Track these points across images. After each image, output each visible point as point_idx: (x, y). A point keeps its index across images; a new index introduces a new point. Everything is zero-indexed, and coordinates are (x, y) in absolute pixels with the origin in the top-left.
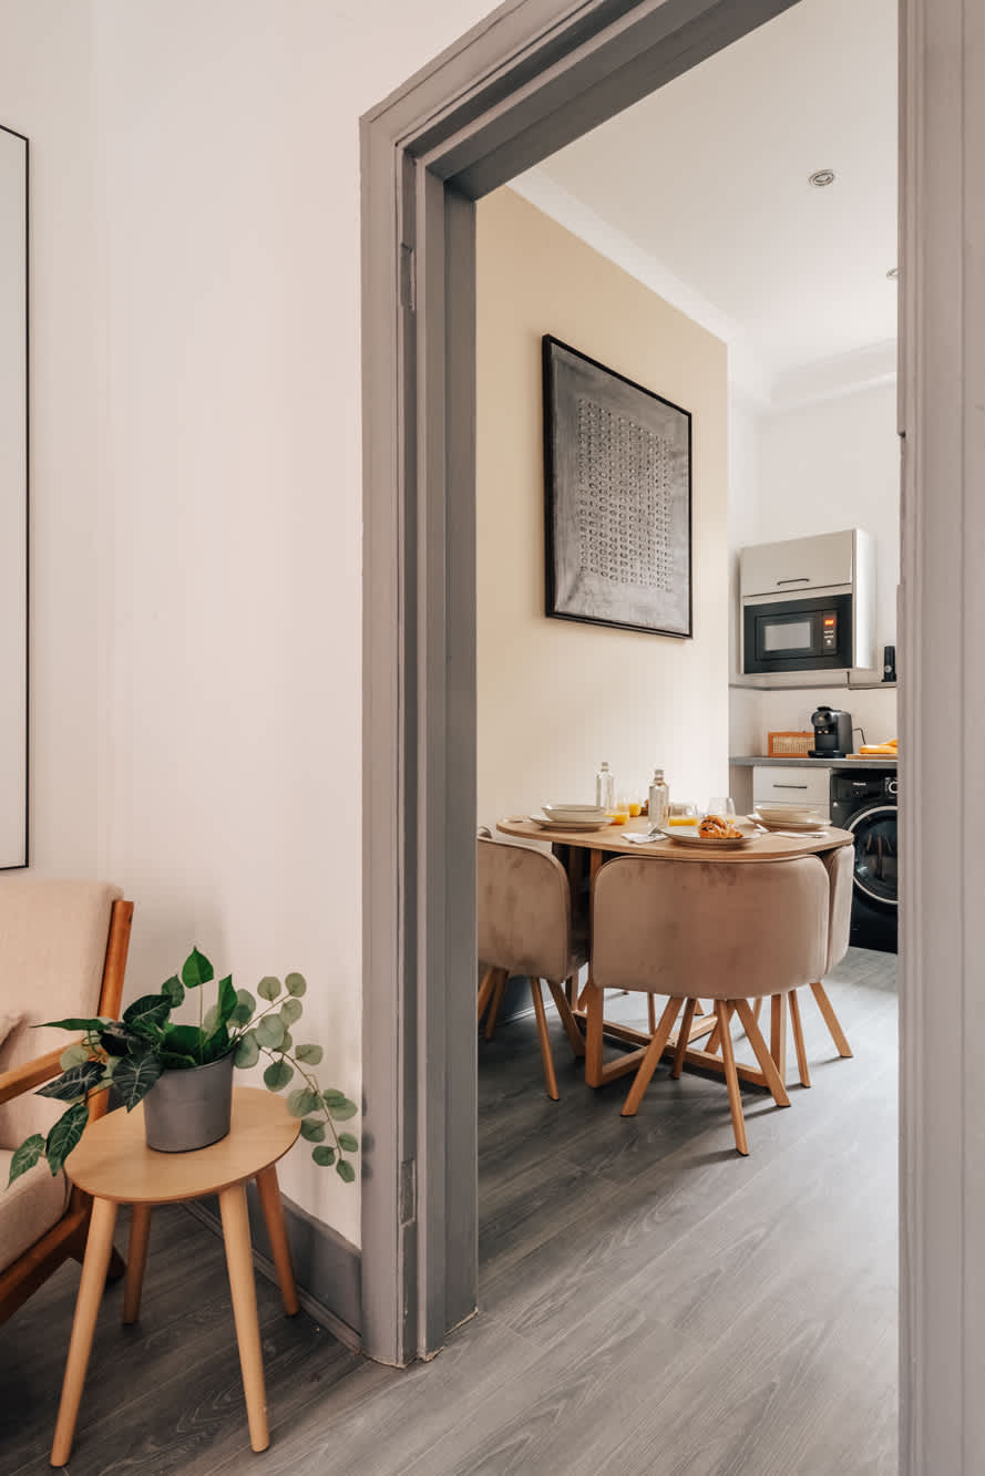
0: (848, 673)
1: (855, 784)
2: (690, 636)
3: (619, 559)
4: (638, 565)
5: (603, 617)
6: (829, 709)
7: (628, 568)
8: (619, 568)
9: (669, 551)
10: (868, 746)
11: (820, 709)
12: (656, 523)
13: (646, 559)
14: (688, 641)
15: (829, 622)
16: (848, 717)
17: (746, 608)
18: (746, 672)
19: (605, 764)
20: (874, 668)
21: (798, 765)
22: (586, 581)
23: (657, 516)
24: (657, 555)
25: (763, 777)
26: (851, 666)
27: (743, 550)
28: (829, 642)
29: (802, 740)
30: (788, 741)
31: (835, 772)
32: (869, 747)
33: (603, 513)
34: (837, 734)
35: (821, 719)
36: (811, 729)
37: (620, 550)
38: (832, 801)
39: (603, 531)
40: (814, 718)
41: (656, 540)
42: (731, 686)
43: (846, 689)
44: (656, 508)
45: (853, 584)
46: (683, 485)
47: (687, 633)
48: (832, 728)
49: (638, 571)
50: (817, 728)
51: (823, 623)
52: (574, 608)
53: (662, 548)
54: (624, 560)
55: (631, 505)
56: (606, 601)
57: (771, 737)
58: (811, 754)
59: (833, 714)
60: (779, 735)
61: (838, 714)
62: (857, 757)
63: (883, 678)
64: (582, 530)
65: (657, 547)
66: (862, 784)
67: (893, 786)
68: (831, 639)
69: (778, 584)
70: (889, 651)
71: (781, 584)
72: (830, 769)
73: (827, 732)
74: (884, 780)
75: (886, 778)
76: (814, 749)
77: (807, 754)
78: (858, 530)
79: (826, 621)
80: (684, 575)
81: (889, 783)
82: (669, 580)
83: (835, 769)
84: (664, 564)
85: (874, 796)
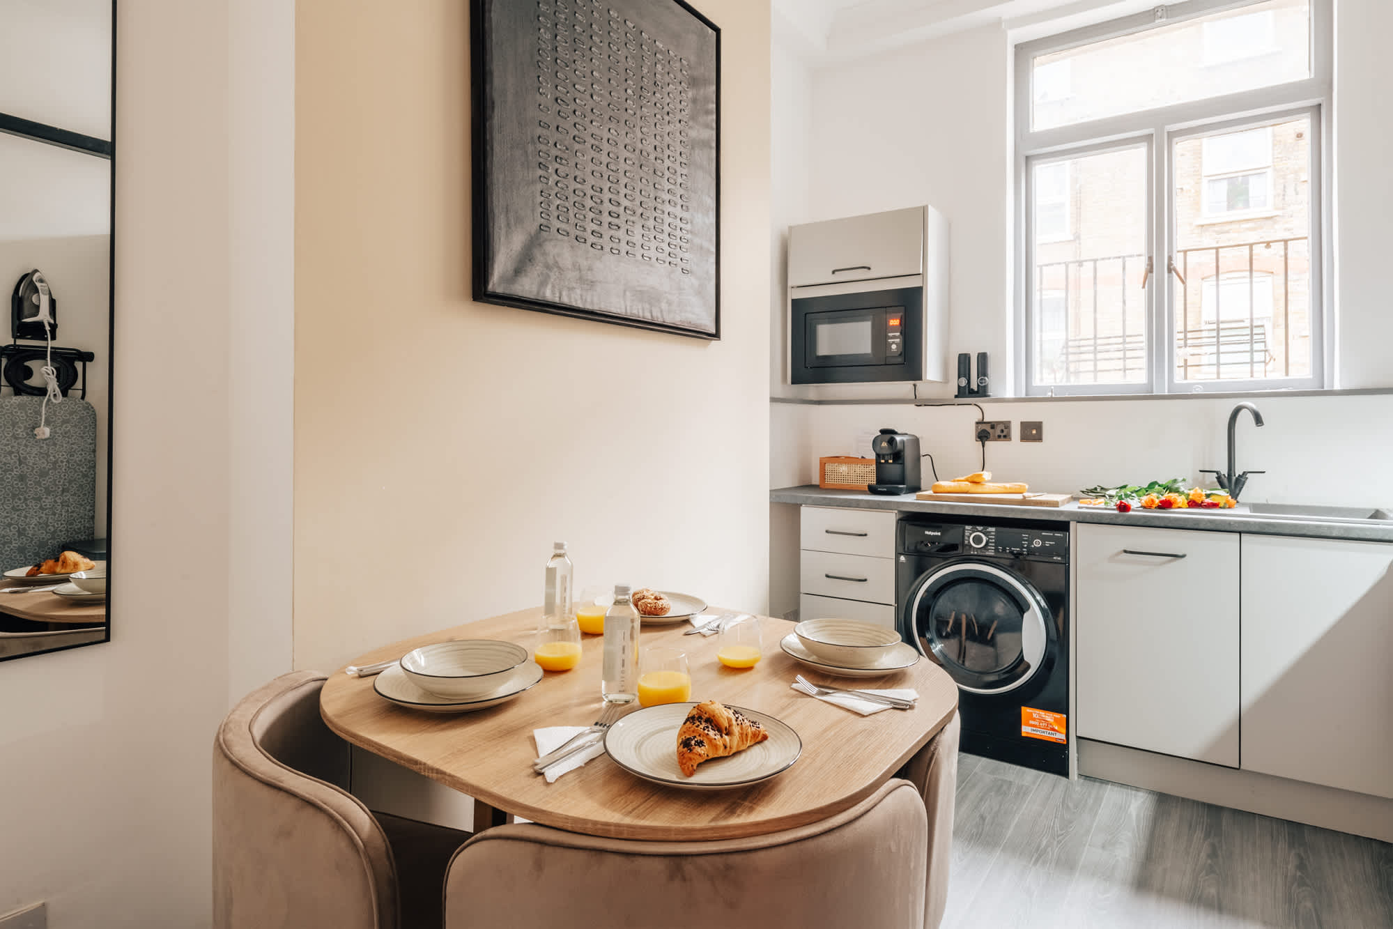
0: (915, 385)
1: (927, 533)
2: (717, 335)
3: (606, 219)
4: (638, 231)
5: (579, 304)
6: (893, 432)
7: (621, 234)
8: (607, 234)
9: (685, 215)
10: (941, 483)
11: (884, 432)
12: (667, 174)
13: (651, 223)
14: (714, 343)
15: (894, 322)
16: (916, 441)
17: (792, 300)
18: (795, 381)
19: (559, 546)
20: (946, 380)
21: (857, 505)
22: (550, 248)
23: (667, 163)
24: (668, 220)
25: (814, 519)
26: (919, 378)
27: (791, 228)
28: (894, 347)
29: (859, 469)
30: (843, 469)
31: (901, 516)
32: (945, 484)
33: (577, 146)
34: (903, 464)
35: (884, 444)
36: (872, 456)
37: (607, 206)
38: (898, 554)
39: (578, 173)
40: (875, 442)
41: (667, 197)
42: (774, 400)
43: (913, 406)
44: (667, 152)
45: (923, 275)
46: (707, 126)
47: (713, 331)
48: (898, 456)
49: (637, 238)
50: (878, 456)
51: (886, 323)
52: (526, 287)
53: (678, 211)
54: (615, 221)
55: (627, 141)
56: (581, 280)
57: (823, 463)
58: (872, 490)
59: (898, 438)
60: (836, 459)
61: (905, 438)
62: (930, 498)
63: (957, 394)
64: (540, 168)
65: (668, 208)
66: (936, 534)
67: (975, 538)
68: (896, 344)
69: (834, 272)
70: (964, 360)
71: (836, 273)
72: (896, 511)
73: (891, 461)
74: (964, 530)
75: (967, 527)
76: (875, 483)
77: (867, 489)
78: (930, 207)
79: (892, 321)
80: (709, 251)
81: (971, 534)
82: (686, 256)
83: (900, 512)
84: (678, 233)
85: (951, 551)
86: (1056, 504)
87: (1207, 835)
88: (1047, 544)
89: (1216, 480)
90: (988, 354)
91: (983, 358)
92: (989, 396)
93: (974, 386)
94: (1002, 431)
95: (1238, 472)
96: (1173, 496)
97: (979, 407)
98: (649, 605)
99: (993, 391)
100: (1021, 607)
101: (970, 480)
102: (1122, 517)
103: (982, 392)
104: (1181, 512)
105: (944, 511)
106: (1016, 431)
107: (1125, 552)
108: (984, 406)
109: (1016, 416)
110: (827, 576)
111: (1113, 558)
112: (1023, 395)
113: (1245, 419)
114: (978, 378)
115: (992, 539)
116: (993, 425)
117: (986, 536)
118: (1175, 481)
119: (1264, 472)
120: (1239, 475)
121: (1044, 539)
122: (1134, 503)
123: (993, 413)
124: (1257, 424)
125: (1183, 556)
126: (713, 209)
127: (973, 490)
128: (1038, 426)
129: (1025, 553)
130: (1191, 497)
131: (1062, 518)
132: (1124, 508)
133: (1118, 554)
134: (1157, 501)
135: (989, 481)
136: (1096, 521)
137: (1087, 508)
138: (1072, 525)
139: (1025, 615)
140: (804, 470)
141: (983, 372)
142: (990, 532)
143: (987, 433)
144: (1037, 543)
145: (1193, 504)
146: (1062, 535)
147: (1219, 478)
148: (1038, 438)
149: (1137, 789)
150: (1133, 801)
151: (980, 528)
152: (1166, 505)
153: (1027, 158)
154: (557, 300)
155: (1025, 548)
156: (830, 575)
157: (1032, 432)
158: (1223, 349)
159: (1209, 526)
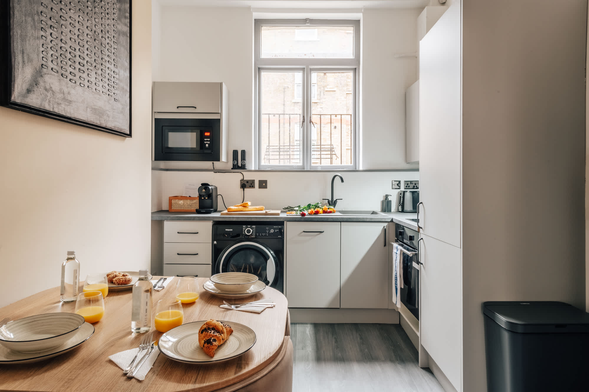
0: (213, 163)
1: (226, 230)
2: (130, 135)
3: (77, 66)
4: (93, 74)
5: (63, 113)
6: (208, 185)
7: (85, 75)
8: (78, 74)
9: (116, 70)
11: (203, 184)
13: (99, 72)
14: (128, 139)
15: (207, 134)
16: (216, 188)
17: (155, 119)
18: (156, 159)
20: (229, 162)
21: (193, 219)
22: (47, 78)
23: (108, 41)
24: (108, 71)
25: (171, 227)
26: (219, 160)
27: (154, 83)
28: (207, 145)
29: (188, 202)
30: (181, 202)
31: (215, 223)
33: (62, 22)
34: (212, 199)
35: (203, 190)
36: (196, 195)
37: (78, 59)
38: (213, 241)
39: (63, 37)
40: (200, 189)
41: (107, 59)
42: (152, 168)
43: (213, 172)
44: (107, 35)
45: (220, 114)
47: (128, 133)
48: (210, 196)
49: (93, 79)
50: (200, 195)
51: (203, 134)
52: (33, 101)
53: (112, 67)
54: (82, 68)
55: (88, 24)
56: (64, 99)
57: (171, 199)
58: (198, 212)
59: (210, 187)
60: (176, 197)
61: (212, 187)
62: (227, 214)
63: (232, 167)
64: (42, 30)
65: (108, 65)
66: (230, 230)
67: (248, 231)
68: (208, 144)
69: (178, 107)
70: (235, 153)
71: (179, 108)
72: (212, 221)
73: (207, 198)
74: (243, 227)
75: (244, 226)
76: (198, 208)
77: (195, 211)
78: (223, 84)
79: (206, 133)
80: (126, 91)
81: (245, 229)
82: (116, 92)
83: (214, 221)
84: (112, 79)
85: (237, 237)
86: (278, 214)
87: (333, 335)
88: (276, 231)
89: (327, 202)
90: (246, 150)
91: (243, 152)
92: (246, 169)
93: (240, 165)
94: (251, 184)
95: (335, 199)
96: (318, 209)
97: (242, 174)
98: (121, 280)
99: (248, 167)
100: (266, 258)
101: (242, 205)
102: (303, 219)
103: (243, 167)
104: (322, 215)
105: (234, 220)
106: (257, 184)
107: (304, 232)
108: (244, 173)
109: (257, 178)
110: (178, 254)
111: (300, 235)
112: (257, 169)
113: (337, 179)
114: (241, 161)
115: (254, 230)
116: (247, 182)
117: (252, 229)
118: (318, 203)
119: (342, 199)
120: (335, 201)
121: (274, 229)
122: (306, 212)
123: (248, 176)
124: (342, 182)
125: (323, 232)
126: (128, 69)
127: (244, 210)
128: (265, 182)
129: (267, 235)
130: (323, 209)
131: (282, 220)
132: (303, 215)
133: (301, 233)
134: (314, 211)
135: (250, 206)
136: (294, 220)
137: (290, 215)
138: (285, 222)
139: (268, 261)
140: (160, 204)
141: (243, 158)
142: (253, 228)
143: (245, 185)
144: (272, 231)
145: (324, 212)
146: (281, 227)
147: (329, 202)
148: (266, 187)
149: (307, 324)
150: (307, 328)
151: (249, 226)
152: (317, 213)
153: (259, 68)
154: (51, 110)
155: (267, 233)
156: (179, 253)
157: (263, 184)
158: (322, 153)
159: (331, 220)
